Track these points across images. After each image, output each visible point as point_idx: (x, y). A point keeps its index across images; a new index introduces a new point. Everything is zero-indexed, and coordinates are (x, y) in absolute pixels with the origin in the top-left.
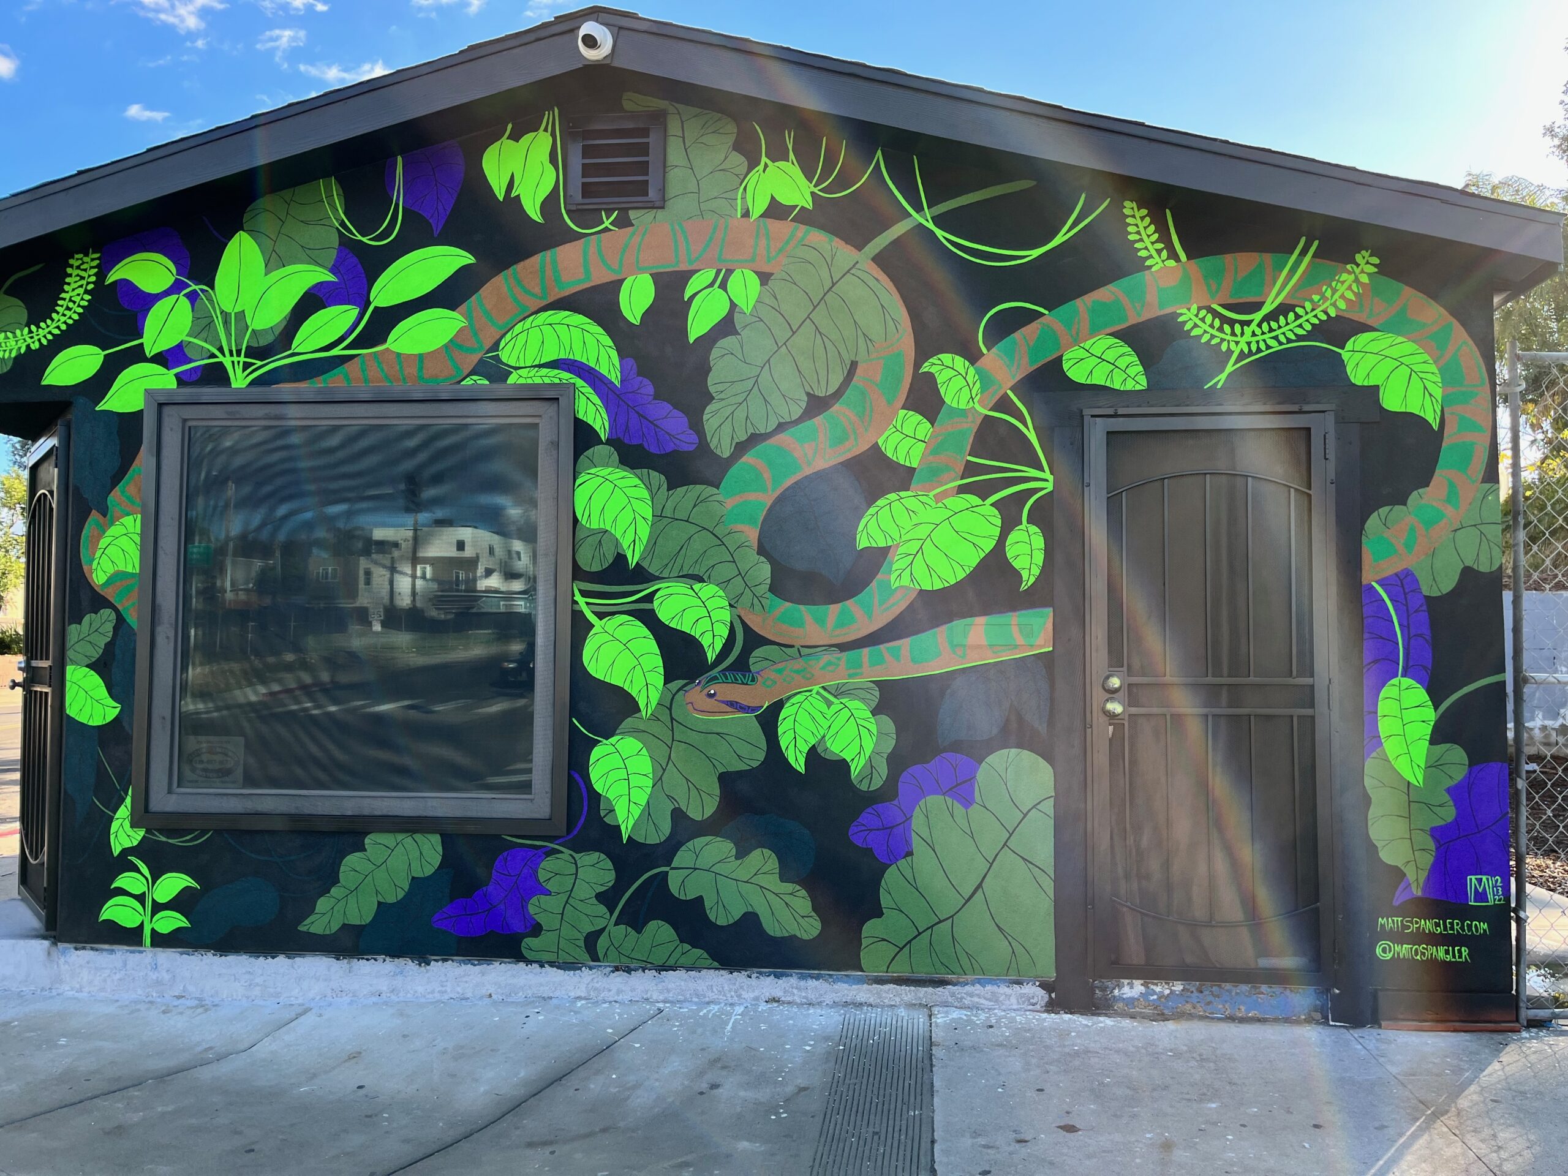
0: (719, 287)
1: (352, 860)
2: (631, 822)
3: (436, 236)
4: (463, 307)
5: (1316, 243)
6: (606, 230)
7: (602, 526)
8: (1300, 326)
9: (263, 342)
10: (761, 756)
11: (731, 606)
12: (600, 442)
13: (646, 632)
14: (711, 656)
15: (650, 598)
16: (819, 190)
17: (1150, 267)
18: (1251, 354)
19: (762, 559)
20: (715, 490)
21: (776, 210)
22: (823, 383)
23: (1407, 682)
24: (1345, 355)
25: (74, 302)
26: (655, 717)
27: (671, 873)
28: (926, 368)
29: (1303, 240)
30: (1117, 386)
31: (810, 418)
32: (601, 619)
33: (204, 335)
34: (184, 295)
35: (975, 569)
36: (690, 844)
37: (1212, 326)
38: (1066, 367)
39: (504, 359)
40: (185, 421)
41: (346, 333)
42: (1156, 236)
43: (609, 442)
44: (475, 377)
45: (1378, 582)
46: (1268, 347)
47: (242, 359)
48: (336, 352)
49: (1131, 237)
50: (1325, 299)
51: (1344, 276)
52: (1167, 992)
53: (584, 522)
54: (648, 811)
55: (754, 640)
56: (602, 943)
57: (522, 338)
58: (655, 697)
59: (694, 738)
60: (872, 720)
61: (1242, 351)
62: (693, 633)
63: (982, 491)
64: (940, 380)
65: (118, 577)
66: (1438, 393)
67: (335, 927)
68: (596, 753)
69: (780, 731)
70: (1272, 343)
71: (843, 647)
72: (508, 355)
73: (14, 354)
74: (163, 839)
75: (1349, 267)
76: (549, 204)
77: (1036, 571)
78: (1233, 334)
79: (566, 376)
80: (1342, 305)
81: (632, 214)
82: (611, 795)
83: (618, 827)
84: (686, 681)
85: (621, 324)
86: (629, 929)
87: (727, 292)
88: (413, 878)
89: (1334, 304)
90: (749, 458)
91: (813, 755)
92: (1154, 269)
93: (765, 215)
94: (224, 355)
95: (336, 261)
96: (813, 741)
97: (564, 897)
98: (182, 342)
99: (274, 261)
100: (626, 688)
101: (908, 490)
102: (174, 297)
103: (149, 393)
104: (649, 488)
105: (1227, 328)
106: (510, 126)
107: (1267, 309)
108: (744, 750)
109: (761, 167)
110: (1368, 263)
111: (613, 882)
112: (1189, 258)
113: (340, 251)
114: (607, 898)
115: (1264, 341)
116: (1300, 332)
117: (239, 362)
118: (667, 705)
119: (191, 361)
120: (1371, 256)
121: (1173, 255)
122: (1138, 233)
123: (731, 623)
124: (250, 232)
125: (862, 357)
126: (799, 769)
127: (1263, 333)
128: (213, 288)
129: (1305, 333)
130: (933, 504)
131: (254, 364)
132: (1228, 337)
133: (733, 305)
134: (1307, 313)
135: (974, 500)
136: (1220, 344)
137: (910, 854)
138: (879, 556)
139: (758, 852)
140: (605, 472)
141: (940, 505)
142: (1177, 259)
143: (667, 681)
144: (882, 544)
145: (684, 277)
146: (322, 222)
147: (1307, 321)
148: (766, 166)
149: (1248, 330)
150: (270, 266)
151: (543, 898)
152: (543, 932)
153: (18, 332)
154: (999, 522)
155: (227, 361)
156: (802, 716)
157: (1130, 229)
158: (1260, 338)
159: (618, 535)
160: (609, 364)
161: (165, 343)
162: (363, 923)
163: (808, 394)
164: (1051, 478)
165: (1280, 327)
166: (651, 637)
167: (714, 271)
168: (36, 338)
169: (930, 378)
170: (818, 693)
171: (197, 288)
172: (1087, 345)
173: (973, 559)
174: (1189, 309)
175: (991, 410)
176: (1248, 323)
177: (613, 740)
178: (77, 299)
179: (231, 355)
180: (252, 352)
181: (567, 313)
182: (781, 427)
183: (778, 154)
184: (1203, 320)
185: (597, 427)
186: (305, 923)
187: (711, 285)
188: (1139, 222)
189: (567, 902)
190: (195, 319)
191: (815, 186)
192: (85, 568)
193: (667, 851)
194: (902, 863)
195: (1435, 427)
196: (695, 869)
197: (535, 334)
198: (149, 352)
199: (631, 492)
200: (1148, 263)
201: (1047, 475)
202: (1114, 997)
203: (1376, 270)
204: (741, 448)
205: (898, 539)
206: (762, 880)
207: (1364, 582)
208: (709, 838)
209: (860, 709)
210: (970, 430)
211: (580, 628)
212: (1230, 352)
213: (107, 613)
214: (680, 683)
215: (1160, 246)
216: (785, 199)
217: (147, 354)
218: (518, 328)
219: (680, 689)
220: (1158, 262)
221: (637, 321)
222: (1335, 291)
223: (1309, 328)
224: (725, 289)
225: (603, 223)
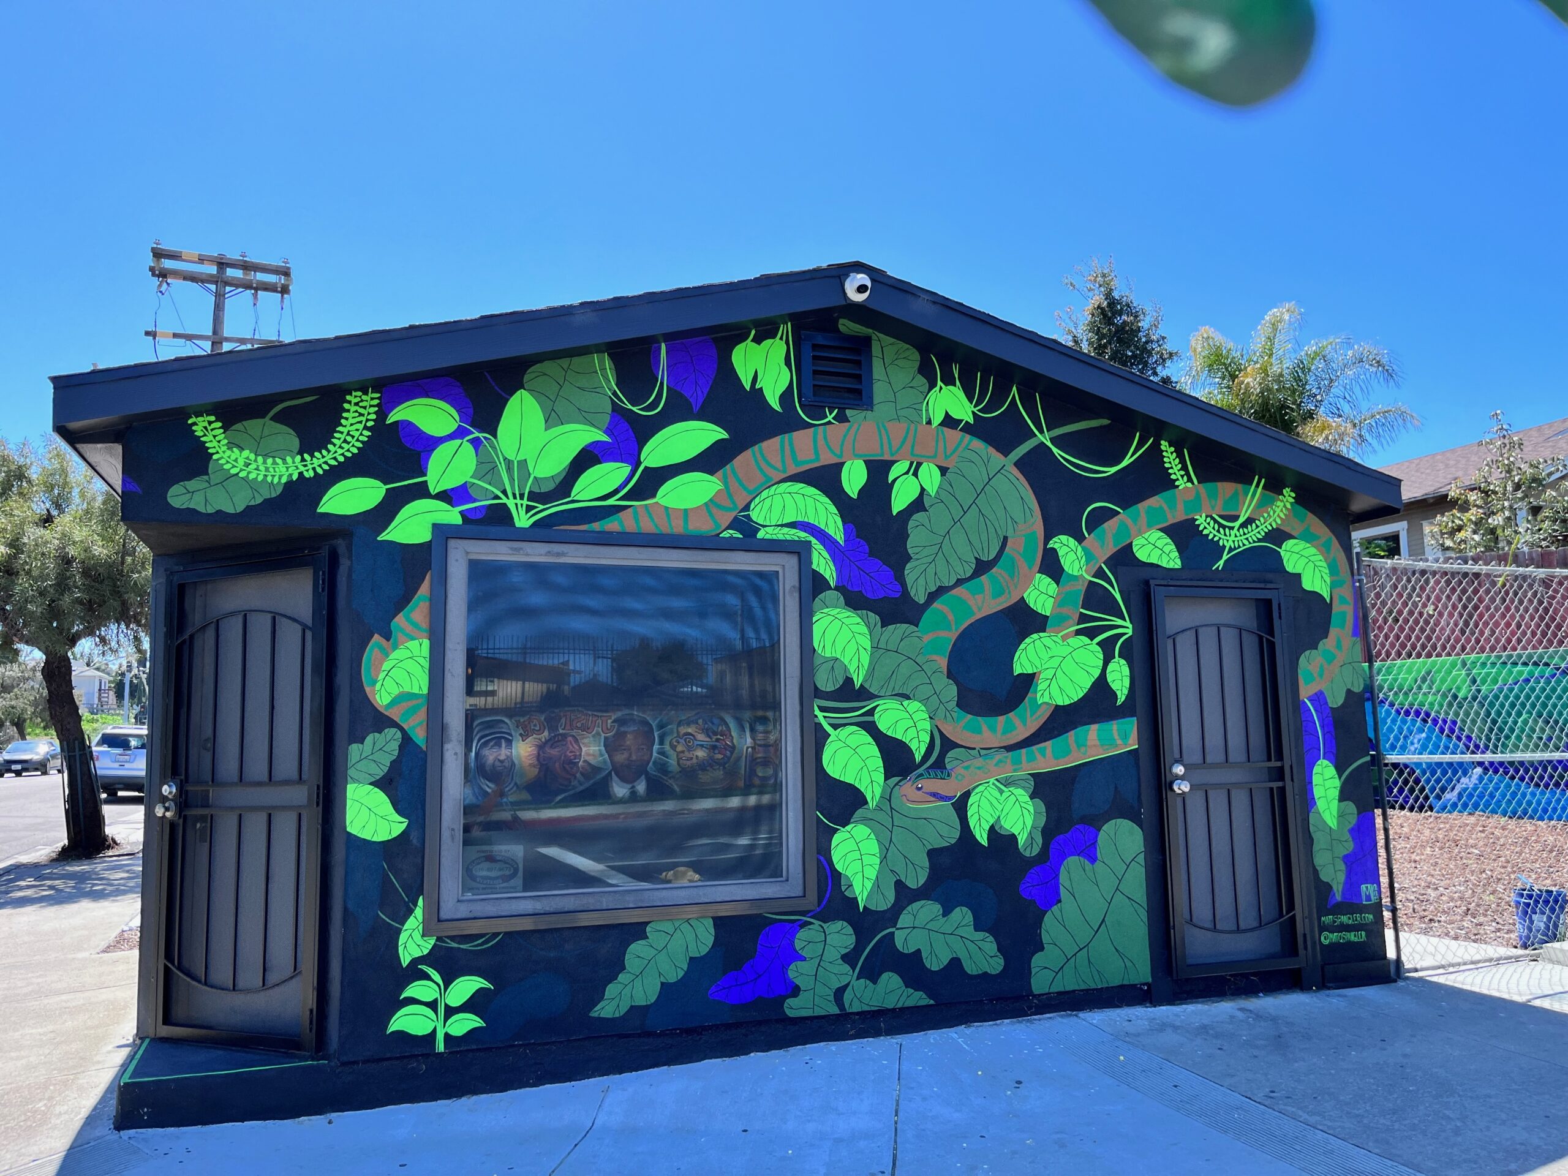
0: (913, 475)
1: (636, 948)
2: (865, 894)
3: (695, 412)
4: (720, 472)
5: (1263, 480)
6: (829, 423)
7: (834, 655)
8: (1259, 532)
9: (545, 489)
10: (957, 835)
11: (931, 718)
12: (830, 588)
13: (870, 739)
14: (918, 758)
15: (871, 712)
16: (978, 410)
17: (1178, 486)
18: (1235, 549)
19: (951, 682)
20: (915, 629)
21: (949, 422)
22: (986, 551)
23: (1326, 762)
24: (1282, 554)
25: (353, 437)
26: (879, 808)
27: (897, 933)
28: (1050, 545)
29: (1257, 477)
30: (1164, 565)
31: (978, 577)
32: (835, 729)
33: (489, 476)
34: (468, 441)
35: (1089, 689)
36: (909, 908)
38: (1135, 550)
39: (754, 518)
40: (468, 553)
41: (620, 486)
42: (1180, 466)
43: (837, 588)
44: (731, 532)
45: (1308, 699)
46: (1244, 545)
47: (525, 502)
48: (611, 502)
49: (1167, 465)
50: (1270, 517)
51: (1279, 503)
53: (820, 652)
54: (877, 884)
55: (948, 745)
56: (848, 996)
57: (768, 502)
58: (878, 792)
59: (908, 823)
60: (1030, 803)
61: (1230, 546)
62: (904, 740)
63: (1091, 633)
64: (1061, 553)
65: (404, 697)
66: (1328, 580)
67: (623, 1009)
68: (836, 839)
69: (969, 814)
70: (1246, 542)
71: (1009, 748)
72: (757, 515)
73: (284, 480)
74: (456, 945)
75: (1281, 497)
76: (786, 397)
77: (1126, 692)
78: (1225, 535)
79: (803, 535)
80: (1279, 521)
81: (848, 412)
82: (849, 873)
83: (856, 898)
84: (900, 778)
85: (843, 497)
86: (868, 982)
87: (918, 479)
88: (691, 958)
89: (1275, 520)
90: (937, 605)
91: (992, 831)
92: (1180, 488)
93: (941, 424)
94: (508, 498)
95: (609, 424)
96: (992, 821)
97: (817, 961)
98: (466, 482)
99: (552, 418)
100: (856, 785)
101: (1045, 631)
102: (458, 442)
103: (436, 526)
104: (868, 627)
105: (1221, 530)
106: (753, 332)
107: (1241, 520)
108: (944, 830)
109: (937, 388)
110: (1289, 495)
111: (854, 944)
112: (1199, 483)
113: (613, 417)
114: (849, 958)
115: (1241, 540)
116: (1260, 537)
117: (522, 505)
118: (887, 797)
119: (475, 501)
120: (1290, 491)
121: (1190, 480)
122: (1170, 463)
123: (931, 732)
124: (529, 390)
125: (1010, 534)
126: (983, 843)
127: (1241, 536)
128: (495, 436)
129: (1262, 537)
130: (1061, 642)
131: (537, 507)
132: (1223, 537)
133: (923, 489)
134: (1262, 524)
135: (1086, 640)
136: (1218, 541)
137: (1060, 901)
138: (1029, 680)
139: (958, 909)
140: (835, 611)
141: (1065, 643)
142: (1193, 483)
143: (886, 779)
144: (1030, 672)
145: (889, 464)
146: (597, 390)
147: (1262, 529)
148: (941, 388)
149: (1233, 533)
150: (549, 423)
151: (799, 963)
152: (801, 992)
153: (289, 459)
154: (1101, 656)
155: (511, 503)
156: (984, 803)
157: (1165, 460)
158: (1239, 538)
159: (846, 662)
160: (835, 527)
161: (450, 483)
162: (649, 1003)
163: (976, 558)
164: (1130, 626)
165: (1249, 532)
166: (874, 743)
167: (909, 462)
168: (310, 467)
169: (1054, 551)
170: (994, 784)
171: (480, 435)
172: (1146, 535)
173: (1087, 683)
174: (1201, 516)
175: (1093, 577)
176: (1232, 528)
177: (849, 828)
178: (356, 434)
179: (515, 497)
180: (533, 496)
181: (802, 485)
182: (960, 582)
183: (949, 381)
184: (1209, 524)
185: (827, 575)
186: (596, 1009)
187: (907, 473)
188: (1170, 455)
189: (819, 965)
190: (479, 463)
191: (975, 407)
192: (367, 689)
193: (892, 916)
194: (1055, 908)
195: (1328, 600)
196: (914, 928)
197: (778, 498)
198: (433, 489)
199: (855, 628)
200: (1177, 483)
201: (1128, 624)
203: (1294, 501)
204: (933, 597)
205: (1039, 667)
206: (961, 932)
207: (1301, 698)
208: (923, 902)
209: (1022, 795)
210: (1082, 588)
211: (820, 738)
212: (1224, 547)
213: (391, 732)
214: (896, 779)
215: (1183, 473)
216: (956, 415)
217: (432, 491)
218: (765, 494)
219: (897, 784)
220: (1182, 483)
221: (854, 496)
222: (1274, 512)
223: (1263, 534)
224: (917, 477)
225: (827, 417)
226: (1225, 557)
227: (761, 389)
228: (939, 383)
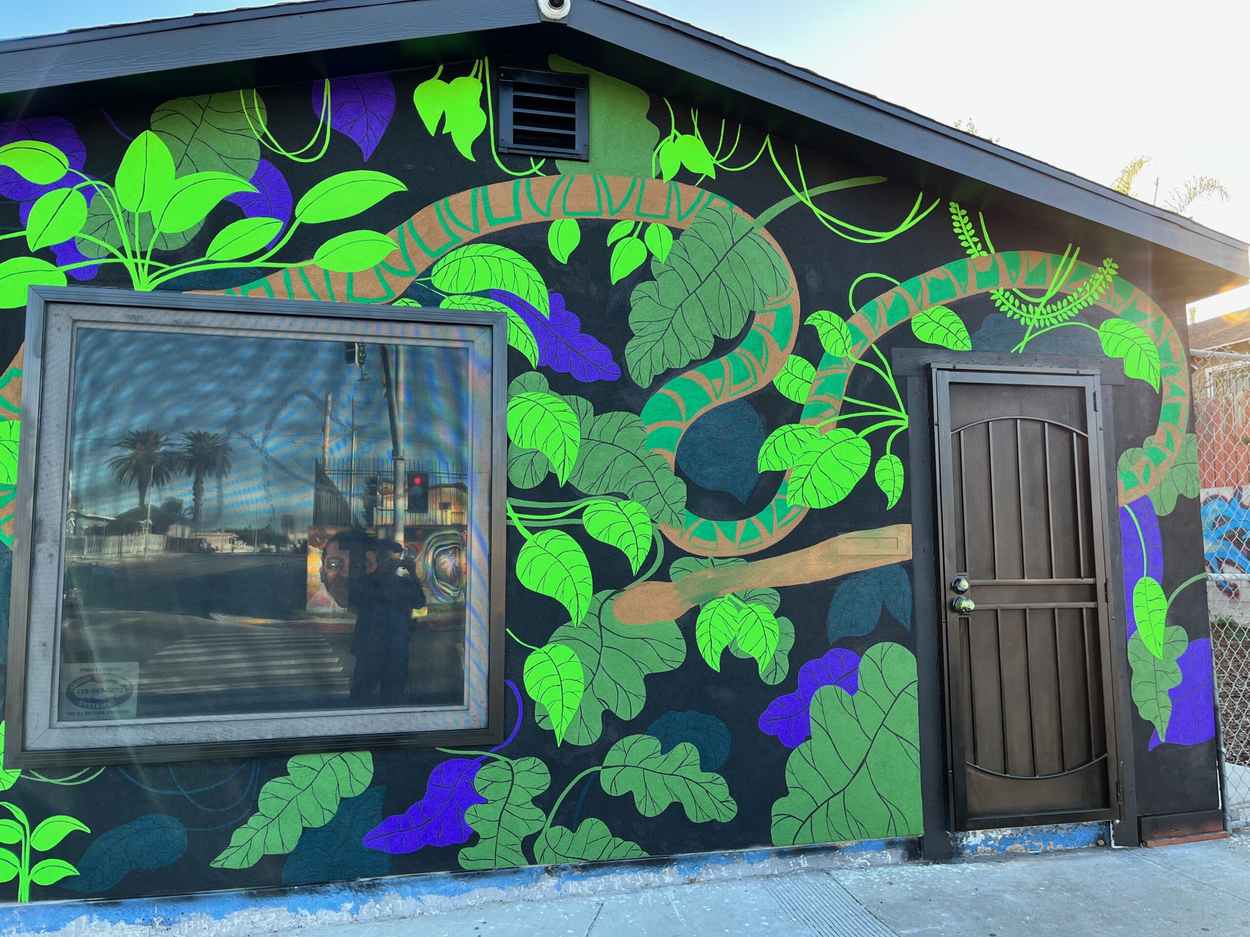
0: (638, 237)
1: (273, 787)
2: (565, 726)
3: (366, 159)
4: (395, 231)
5: (1078, 249)
6: (534, 175)
7: (534, 447)
8: (1071, 310)
9: (172, 247)
10: (682, 658)
11: (652, 521)
12: (530, 368)
13: (577, 546)
14: (635, 567)
15: (579, 514)
16: (721, 164)
17: (970, 255)
18: (1040, 328)
19: (679, 479)
20: (636, 417)
21: (685, 176)
22: (727, 328)
23: (1150, 580)
24: (1101, 335)
26: (585, 626)
27: (603, 772)
28: (809, 321)
29: (1070, 245)
30: (950, 347)
31: (717, 358)
32: (533, 534)
33: (102, 232)
34: (78, 190)
35: (852, 491)
36: (619, 743)
37: (1014, 305)
38: (914, 328)
39: (437, 285)
40: (75, 321)
41: (269, 245)
42: (973, 232)
43: (539, 369)
44: (407, 300)
45: (1129, 505)
46: (1052, 324)
47: (148, 261)
48: (257, 263)
49: (957, 231)
50: (1086, 292)
51: (1097, 276)
52: (1000, 837)
53: (516, 443)
54: (580, 715)
55: (674, 553)
56: (539, 846)
57: (455, 266)
58: (585, 607)
59: (621, 643)
60: (775, 622)
61: (1034, 326)
62: (619, 547)
63: (856, 426)
64: (821, 332)
66: (1158, 366)
67: (254, 860)
68: (530, 661)
69: (698, 634)
70: (1054, 321)
71: (750, 558)
72: (440, 281)
74: (44, 779)
75: (1100, 269)
76: (480, 144)
77: (899, 494)
78: (1028, 312)
79: (498, 306)
80: (1097, 297)
81: (558, 163)
82: (545, 702)
83: (553, 731)
84: (613, 591)
85: (550, 262)
86: (565, 829)
87: (644, 243)
88: (342, 799)
89: (1091, 296)
90: (665, 390)
91: (726, 654)
92: (973, 257)
93: (675, 179)
94: (126, 256)
95: (257, 172)
96: (726, 643)
97: (501, 804)
98: (74, 238)
99: (186, 165)
100: (557, 599)
101: (798, 422)
102: (65, 191)
103: (33, 288)
104: (577, 413)
105: (1023, 306)
106: (441, 68)
107: (1049, 295)
108: (666, 652)
109: (671, 137)
110: (1111, 267)
111: (548, 785)
112: (996, 251)
113: (262, 164)
114: (543, 802)
115: (1049, 319)
116: (1071, 314)
117: (143, 265)
118: (596, 613)
119: (85, 259)
120: (1113, 262)
121: (985, 248)
122: (961, 228)
123: (653, 537)
124: (158, 132)
125: (758, 308)
126: (714, 668)
127: (1048, 313)
128: (112, 185)
129: (1074, 315)
130: (818, 436)
131: (162, 268)
132: (1025, 314)
133: (650, 255)
134: (1075, 301)
135: (850, 433)
136: (1019, 319)
137: (810, 738)
138: (776, 479)
139: (681, 746)
140: (536, 396)
141: (824, 436)
142: (989, 252)
143: (595, 591)
144: (779, 469)
145: (607, 225)
146: (241, 132)
147: (1075, 306)
148: (676, 137)
149: (1038, 310)
150: (180, 169)
151: (479, 806)
152: (480, 841)
154: (869, 453)
155: (129, 263)
156: (717, 622)
157: (955, 224)
158: (1046, 317)
159: (549, 456)
160: (538, 297)
161: (54, 238)
162: (287, 852)
163: (715, 337)
164: (906, 417)
165: (1058, 310)
166: (581, 550)
167: (633, 222)
169: (813, 329)
170: (729, 599)
171: (94, 183)
172: (929, 312)
173: (850, 484)
174: (998, 290)
175: (860, 359)
176: (1037, 305)
177: (546, 648)
179: (135, 256)
180: (157, 255)
181: (499, 247)
182: (693, 364)
183: (686, 129)
184: (1007, 299)
185: (528, 353)
186: (218, 858)
187: (631, 235)
188: (961, 219)
189: (504, 808)
190: (91, 216)
191: (717, 159)
193: (599, 751)
194: (803, 746)
195: (1158, 392)
196: (625, 766)
197: (467, 263)
198: (33, 246)
199: (561, 416)
200: (969, 252)
201: (903, 415)
202: (963, 845)
203: (1116, 273)
204: (659, 381)
205: (791, 465)
206: (687, 772)
207: (1120, 505)
208: (636, 736)
209: (765, 612)
210: (846, 373)
211: (515, 543)
212: (1026, 326)
214: (607, 592)
215: (976, 239)
216: (693, 168)
217: (31, 248)
218: (450, 257)
219: (609, 598)
220: (975, 252)
221: (564, 261)
222: (1091, 286)
223: (1076, 312)
224: (643, 239)
225: (531, 168)
226: (1027, 338)
227: (449, 134)
228: (674, 131)
